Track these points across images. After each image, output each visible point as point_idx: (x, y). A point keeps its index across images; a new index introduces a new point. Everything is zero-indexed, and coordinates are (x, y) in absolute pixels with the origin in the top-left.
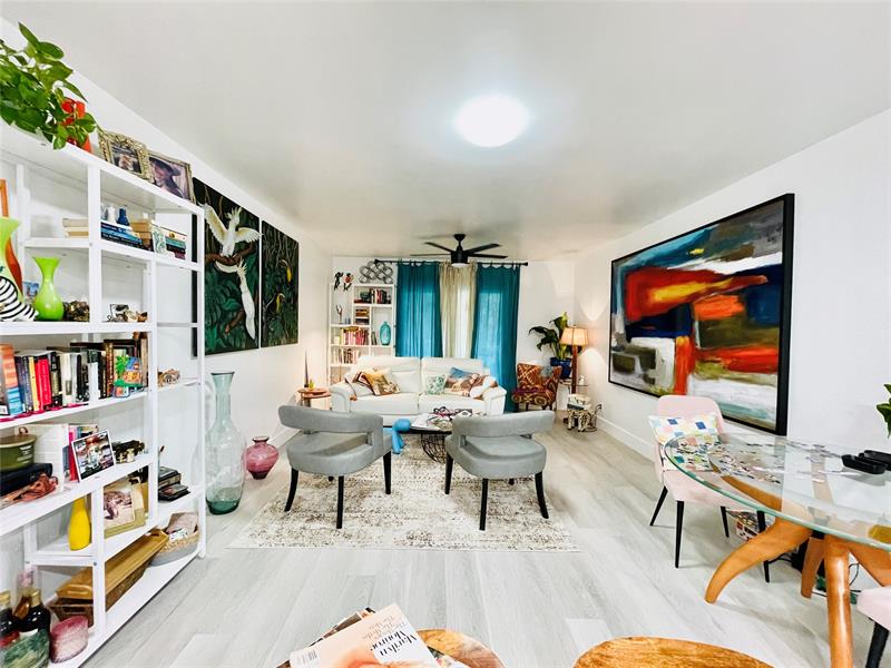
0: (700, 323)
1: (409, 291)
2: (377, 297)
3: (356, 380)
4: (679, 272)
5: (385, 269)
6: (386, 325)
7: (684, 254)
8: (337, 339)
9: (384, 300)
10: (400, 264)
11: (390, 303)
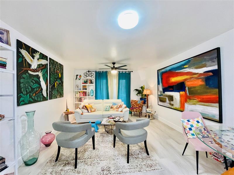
0: (188, 88)
1: (99, 80)
2: (89, 82)
3: (83, 108)
4: (180, 73)
5: (91, 73)
6: (92, 90)
7: (181, 67)
8: (77, 95)
9: (91, 82)
10: (96, 72)
11: (93, 83)
